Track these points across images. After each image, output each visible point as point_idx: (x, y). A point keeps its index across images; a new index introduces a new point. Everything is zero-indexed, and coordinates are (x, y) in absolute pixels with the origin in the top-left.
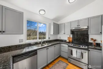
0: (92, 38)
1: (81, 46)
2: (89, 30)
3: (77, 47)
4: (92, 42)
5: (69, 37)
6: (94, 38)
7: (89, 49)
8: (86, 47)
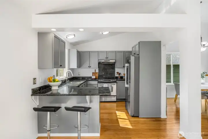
0: (117, 72)
1: (111, 80)
2: (116, 64)
3: (108, 81)
4: (118, 76)
5: (94, 72)
6: (119, 72)
7: (117, 82)
8: (115, 80)
